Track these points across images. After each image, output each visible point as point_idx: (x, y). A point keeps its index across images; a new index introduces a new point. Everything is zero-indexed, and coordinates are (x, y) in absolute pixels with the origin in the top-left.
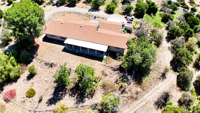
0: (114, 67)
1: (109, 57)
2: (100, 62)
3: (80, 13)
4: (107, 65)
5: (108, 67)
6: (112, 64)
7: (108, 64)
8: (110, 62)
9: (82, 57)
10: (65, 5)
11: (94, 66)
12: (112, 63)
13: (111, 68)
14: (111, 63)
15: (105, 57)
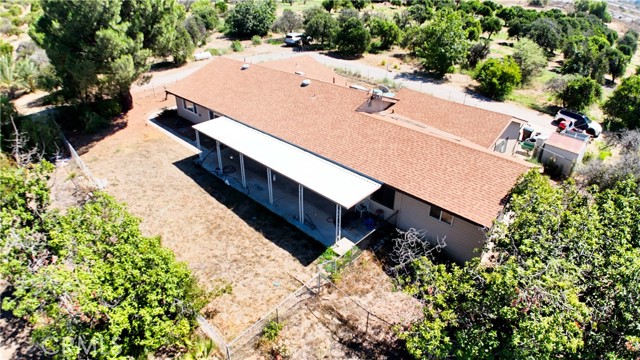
0: (362, 328)
1: (366, 255)
2: (297, 264)
3: (359, 76)
4: (329, 298)
5: (329, 309)
6: (363, 302)
7: (334, 295)
8: (360, 286)
9: (229, 211)
10: (326, 52)
11: (250, 275)
12: (370, 296)
13: (344, 322)
14: (364, 293)
15: (343, 245)
